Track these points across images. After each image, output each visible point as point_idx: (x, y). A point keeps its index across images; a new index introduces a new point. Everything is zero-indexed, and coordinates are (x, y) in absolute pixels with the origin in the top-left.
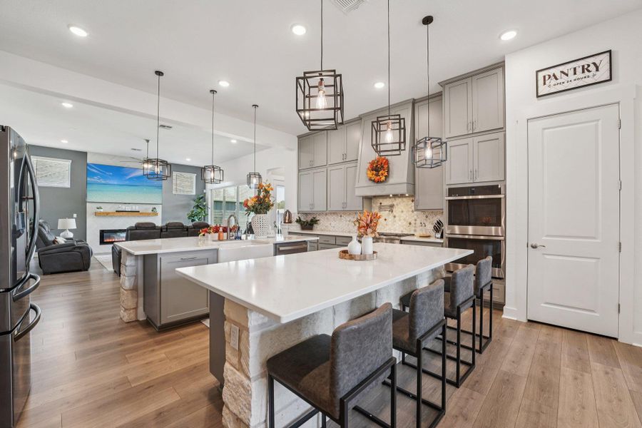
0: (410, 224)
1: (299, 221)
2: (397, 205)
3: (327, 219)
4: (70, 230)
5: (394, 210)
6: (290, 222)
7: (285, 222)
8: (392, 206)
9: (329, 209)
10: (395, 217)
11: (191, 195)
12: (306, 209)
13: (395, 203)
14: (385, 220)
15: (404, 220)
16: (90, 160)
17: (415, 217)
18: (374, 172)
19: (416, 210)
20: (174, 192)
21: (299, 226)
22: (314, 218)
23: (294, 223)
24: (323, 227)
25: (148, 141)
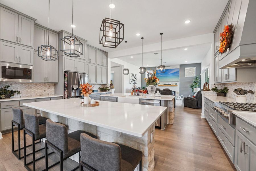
1: (215, 90)
6: (208, 90)
11: (193, 77)
12: (220, 81)
20: (185, 76)
21: (215, 93)
22: (226, 88)
23: (211, 91)
24: (230, 95)
25: (161, 59)
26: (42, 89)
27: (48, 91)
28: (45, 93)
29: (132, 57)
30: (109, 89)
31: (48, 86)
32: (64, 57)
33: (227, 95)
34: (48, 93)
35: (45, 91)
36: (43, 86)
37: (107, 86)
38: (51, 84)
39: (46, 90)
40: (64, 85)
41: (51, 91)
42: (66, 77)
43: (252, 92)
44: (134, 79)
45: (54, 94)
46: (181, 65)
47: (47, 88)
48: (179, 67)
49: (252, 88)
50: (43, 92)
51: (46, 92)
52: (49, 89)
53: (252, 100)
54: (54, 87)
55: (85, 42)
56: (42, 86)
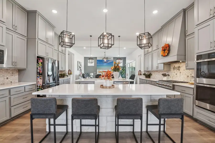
0: (188, 76)
1: (144, 74)
2: (182, 67)
3: (155, 73)
4: (92, 76)
5: (180, 69)
6: (141, 75)
7: (139, 75)
8: (179, 67)
9: (153, 69)
10: (180, 73)
11: (121, 66)
12: (146, 70)
13: (181, 66)
14: (176, 74)
15: (185, 74)
16: (98, 59)
17: (191, 73)
18: (163, 52)
19: (187, 69)
21: (144, 76)
22: (150, 73)
23: (143, 75)
24: (153, 77)
25: (105, 52)
26: (3, 76)
27: (11, 78)
28: (7, 80)
29: (85, 48)
30: (68, 75)
31: (11, 72)
32: (37, 40)
33: (151, 77)
34: (11, 81)
35: (7, 78)
36: (5, 73)
37: (65, 72)
38: (15, 70)
39: (9, 77)
40: (37, 71)
41: (14, 78)
42: (40, 63)
43: (169, 75)
44: (80, 67)
45: (18, 82)
46: (114, 58)
47: (9, 75)
48: (112, 59)
49: (168, 73)
50: (6, 79)
51: (9, 79)
52: (12, 75)
53: (168, 79)
54: (17, 74)
55: (53, 28)
56: (3, 72)
